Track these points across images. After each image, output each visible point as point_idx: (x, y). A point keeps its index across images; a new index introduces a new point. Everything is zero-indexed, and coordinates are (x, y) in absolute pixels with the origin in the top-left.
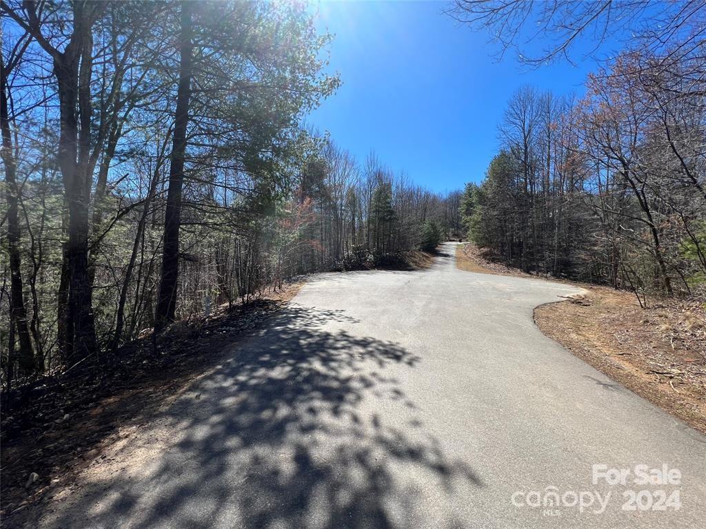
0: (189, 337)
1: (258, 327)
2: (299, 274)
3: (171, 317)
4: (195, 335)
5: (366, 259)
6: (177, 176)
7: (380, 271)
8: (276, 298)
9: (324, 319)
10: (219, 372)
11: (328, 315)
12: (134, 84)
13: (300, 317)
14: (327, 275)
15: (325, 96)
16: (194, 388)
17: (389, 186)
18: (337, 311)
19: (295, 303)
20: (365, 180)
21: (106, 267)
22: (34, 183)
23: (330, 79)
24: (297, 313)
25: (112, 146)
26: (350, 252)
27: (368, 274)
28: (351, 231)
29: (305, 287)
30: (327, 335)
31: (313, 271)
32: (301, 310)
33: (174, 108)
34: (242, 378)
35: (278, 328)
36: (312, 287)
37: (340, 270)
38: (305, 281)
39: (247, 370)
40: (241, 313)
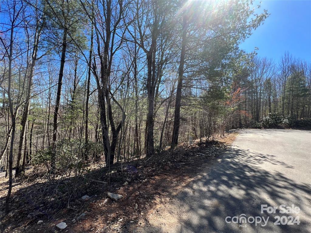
0: (185, 155)
1: (217, 157)
2: (232, 129)
3: (177, 143)
4: (187, 154)
5: (281, 122)
6: (180, 86)
7: (295, 130)
8: (223, 141)
9: (260, 160)
10: (199, 180)
11: (262, 157)
12: (167, 55)
13: (240, 155)
14: (251, 130)
15: (255, 28)
16: (188, 186)
17: (303, 73)
18: (268, 155)
19: (235, 146)
20: (279, 72)
21: (157, 122)
22: (141, 95)
23: (259, 16)
24: (237, 152)
25: (160, 79)
26: (268, 117)
27: (284, 131)
28: (268, 104)
29: (239, 136)
30: (266, 173)
31: (241, 127)
32: (239, 150)
33: (179, 60)
34: (212, 188)
35: (228, 159)
36: (243, 137)
37: (260, 128)
38: (236, 133)
39: (215, 183)
40: (206, 146)
